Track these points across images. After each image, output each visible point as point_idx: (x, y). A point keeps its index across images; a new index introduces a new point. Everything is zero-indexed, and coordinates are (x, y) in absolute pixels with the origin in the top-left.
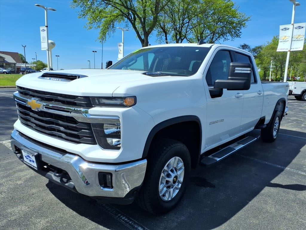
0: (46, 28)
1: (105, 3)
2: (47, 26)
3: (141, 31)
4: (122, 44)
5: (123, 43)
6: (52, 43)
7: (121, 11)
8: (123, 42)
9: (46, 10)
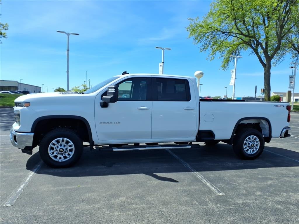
0: (162, 64)
1: (226, 35)
2: (163, 63)
3: (263, 56)
4: (234, 71)
5: (236, 70)
6: (201, 73)
7: (242, 39)
8: (235, 68)
9: (163, 50)
